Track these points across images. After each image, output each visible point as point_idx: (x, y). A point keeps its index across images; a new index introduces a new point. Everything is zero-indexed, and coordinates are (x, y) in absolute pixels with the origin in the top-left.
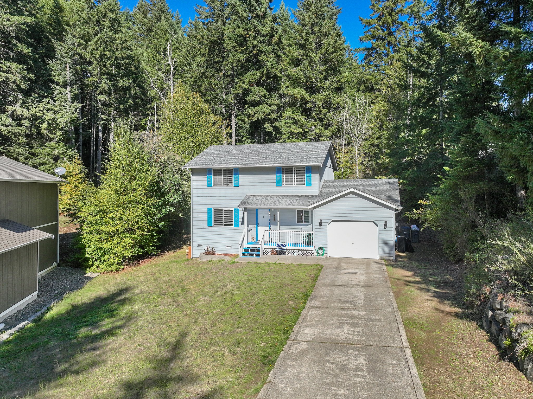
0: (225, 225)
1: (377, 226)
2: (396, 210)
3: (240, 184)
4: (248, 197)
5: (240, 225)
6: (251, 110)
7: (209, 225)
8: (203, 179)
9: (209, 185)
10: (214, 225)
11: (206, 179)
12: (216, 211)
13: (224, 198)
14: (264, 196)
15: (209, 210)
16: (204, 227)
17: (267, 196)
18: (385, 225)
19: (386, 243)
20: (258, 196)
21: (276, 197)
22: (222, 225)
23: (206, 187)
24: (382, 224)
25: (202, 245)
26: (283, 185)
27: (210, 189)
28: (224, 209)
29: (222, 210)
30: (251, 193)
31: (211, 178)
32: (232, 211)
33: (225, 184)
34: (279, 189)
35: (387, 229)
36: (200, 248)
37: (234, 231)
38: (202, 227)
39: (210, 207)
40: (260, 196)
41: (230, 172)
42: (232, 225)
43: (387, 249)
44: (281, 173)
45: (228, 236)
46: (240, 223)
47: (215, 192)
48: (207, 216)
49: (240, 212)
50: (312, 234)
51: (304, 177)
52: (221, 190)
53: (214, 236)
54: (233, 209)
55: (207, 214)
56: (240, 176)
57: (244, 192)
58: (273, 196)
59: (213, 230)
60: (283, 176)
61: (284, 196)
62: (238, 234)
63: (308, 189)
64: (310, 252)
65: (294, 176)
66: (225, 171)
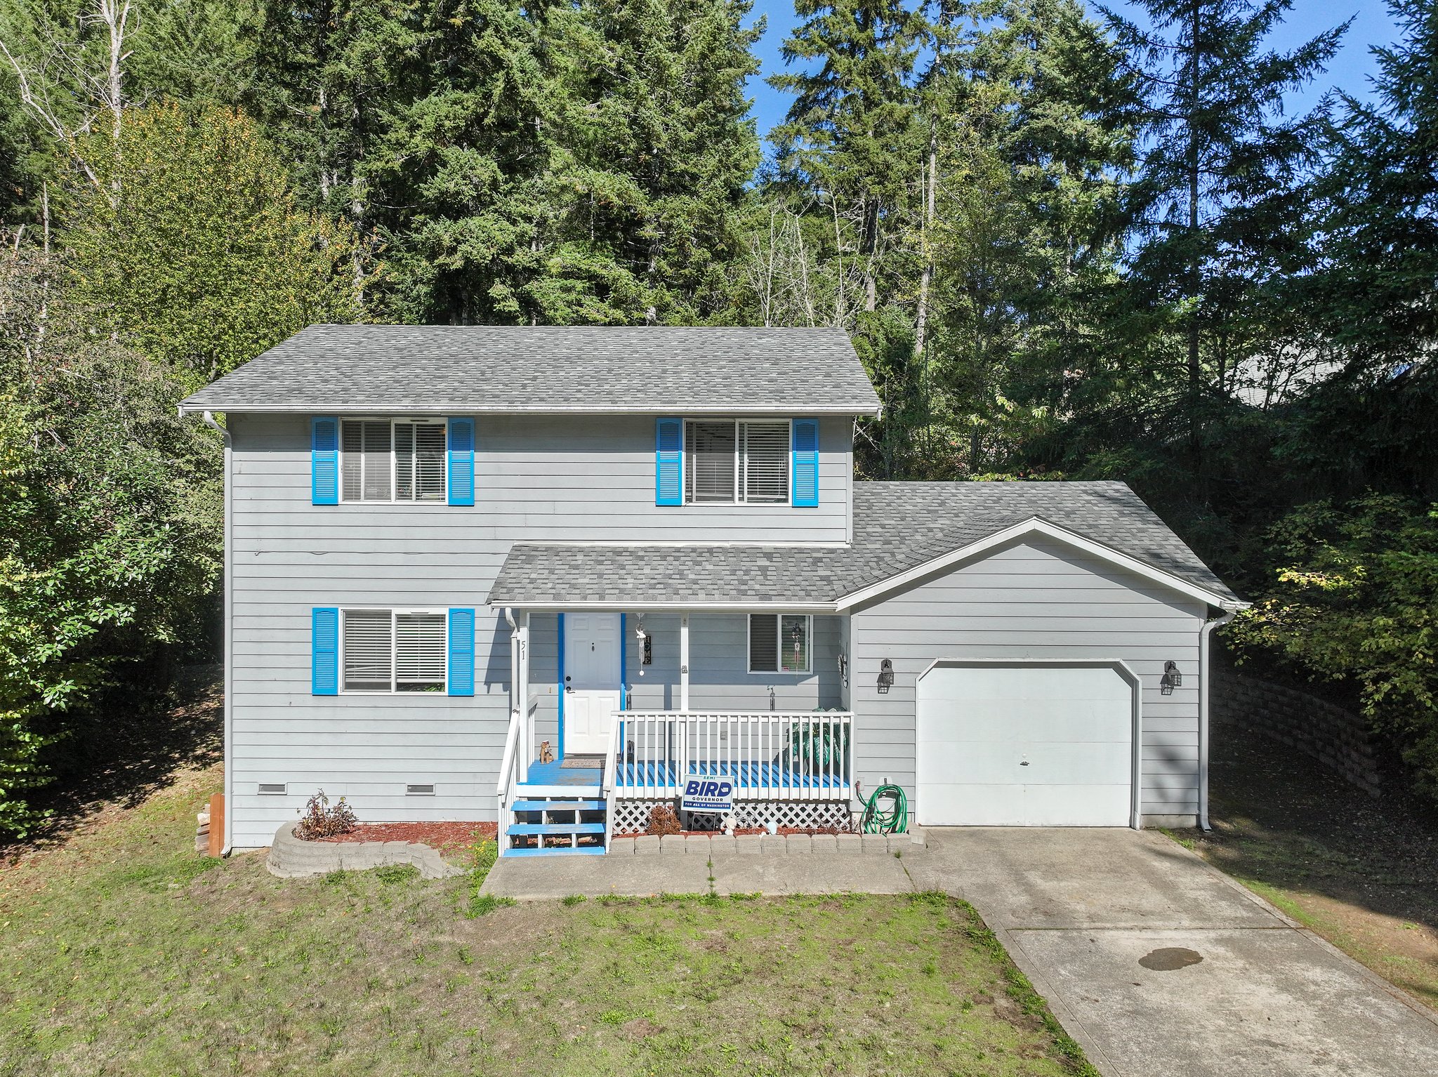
0: (401, 687)
1: (1132, 681)
2: (1214, 612)
3: (478, 494)
4: (523, 554)
5: (480, 688)
6: (444, 230)
7: (323, 690)
8: (290, 468)
9: (323, 500)
10: (349, 686)
11: (308, 467)
12: (355, 621)
13: (400, 559)
14: (602, 552)
15: (322, 616)
16: (296, 700)
17: (618, 552)
18: (1170, 679)
19: (1171, 759)
20: (569, 550)
21: (663, 554)
22: (387, 686)
23: (308, 506)
24: (1150, 676)
25: (281, 787)
26: (689, 499)
27: (325, 516)
28: (396, 611)
29: (387, 615)
30: (538, 536)
31: (334, 462)
32: (440, 619)
33: (403, 494)
34: (668, 517)
35: (1177, 694)
36: (272, 801)
37: (447, 714)
38: (284, 700)
39: (325, 601)
40: (581, 550)
41: (428, 436)
42: (440, 687)
43: (1173, 784)
44: (678, 448)
45: (420, 740)
46: (480, 676)
47: (352, 533)
48: (309, 648)
49: (478, 624)
50: (847, 727)
51: (781, 466)
52: (381, 520)
53: (344, 740)
54: (444, 611)
55: (309, 636)
56: (479, 456)
57: (501, 533)
58: (645, 549)
59: (341, 714)
60: (689, 459)
61: (694, 550)
62: (468, 727)
63: (806, 518)
64: (832, 807)
65: (740, 462)
66: (404, 430)
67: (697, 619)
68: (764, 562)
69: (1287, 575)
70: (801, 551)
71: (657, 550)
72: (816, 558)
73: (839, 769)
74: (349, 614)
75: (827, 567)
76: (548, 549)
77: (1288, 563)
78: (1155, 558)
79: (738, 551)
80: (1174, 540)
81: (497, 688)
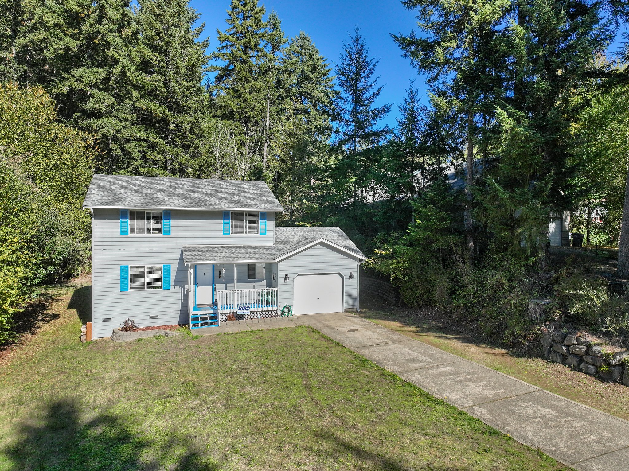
0: (148, 288)
1: (342, 277)
2: (361, 260)
3: (172, 232)
5: (172, 287)
7: (124, 289)
8: (114, 224)
9: (123, 233)
10: (131, 288)
11: (119, 224)
12: (134, 269)
13: (148, 251)
14: (209, 248)
15: (123, 268)
16: (115, 293)
17: (213, 248)
18: (351, 276)
19: (350, 296)
20: (199, 247)
21: (227, 248)
22: (144, 288)
23: (119, 236)
24: (346, 276)
25: (110, 319)
26: (232, 233)
27: (124, 238)
28: (146, 266)
29: (144, 267)
30: (189, 244)
31: (127, 222)
32: (160, 268)
33: (149, 232)
34: (226, 238)
35: (353, 280)
36: (107, 323)
37: (162, 295)
38: (111, 293)
39: (124, 263)
40: (203, 247)
41: (157, 215)
42: (160, 287)
43: (351, 301)
44: (229, 219)
45: (154, 303)
46: (172, 284)
47: (133, 243)
48: (119, 278)
49: (172, 269)
50: (277, 291)
51: (256, 224)
52: (142, 240)
53: (130, 304)
54: (162, 265)
55: (119, 274)
56: (172, 221)
57: (178, 243)
58: (220, 247)
59: (129, 296)
60: (232, 223)
61: (234, 247)
62: (169, 298)
63: (263, 238)
64: (273, 312)
65: (246, 223)
66: (148, 213)
67: (238, 265)
68: (254, 250)
69: (376, 251)
70: (262, 247)
71: (224, 247)
72: (267, 249)
73: (274, 303)
74: (131, 267)
75: (271, 251)
76: (193, 247)
77: (376, 248)
78: (347, 248)
79: (246, 247)
80: (352, 243)
81: (177, 287)
